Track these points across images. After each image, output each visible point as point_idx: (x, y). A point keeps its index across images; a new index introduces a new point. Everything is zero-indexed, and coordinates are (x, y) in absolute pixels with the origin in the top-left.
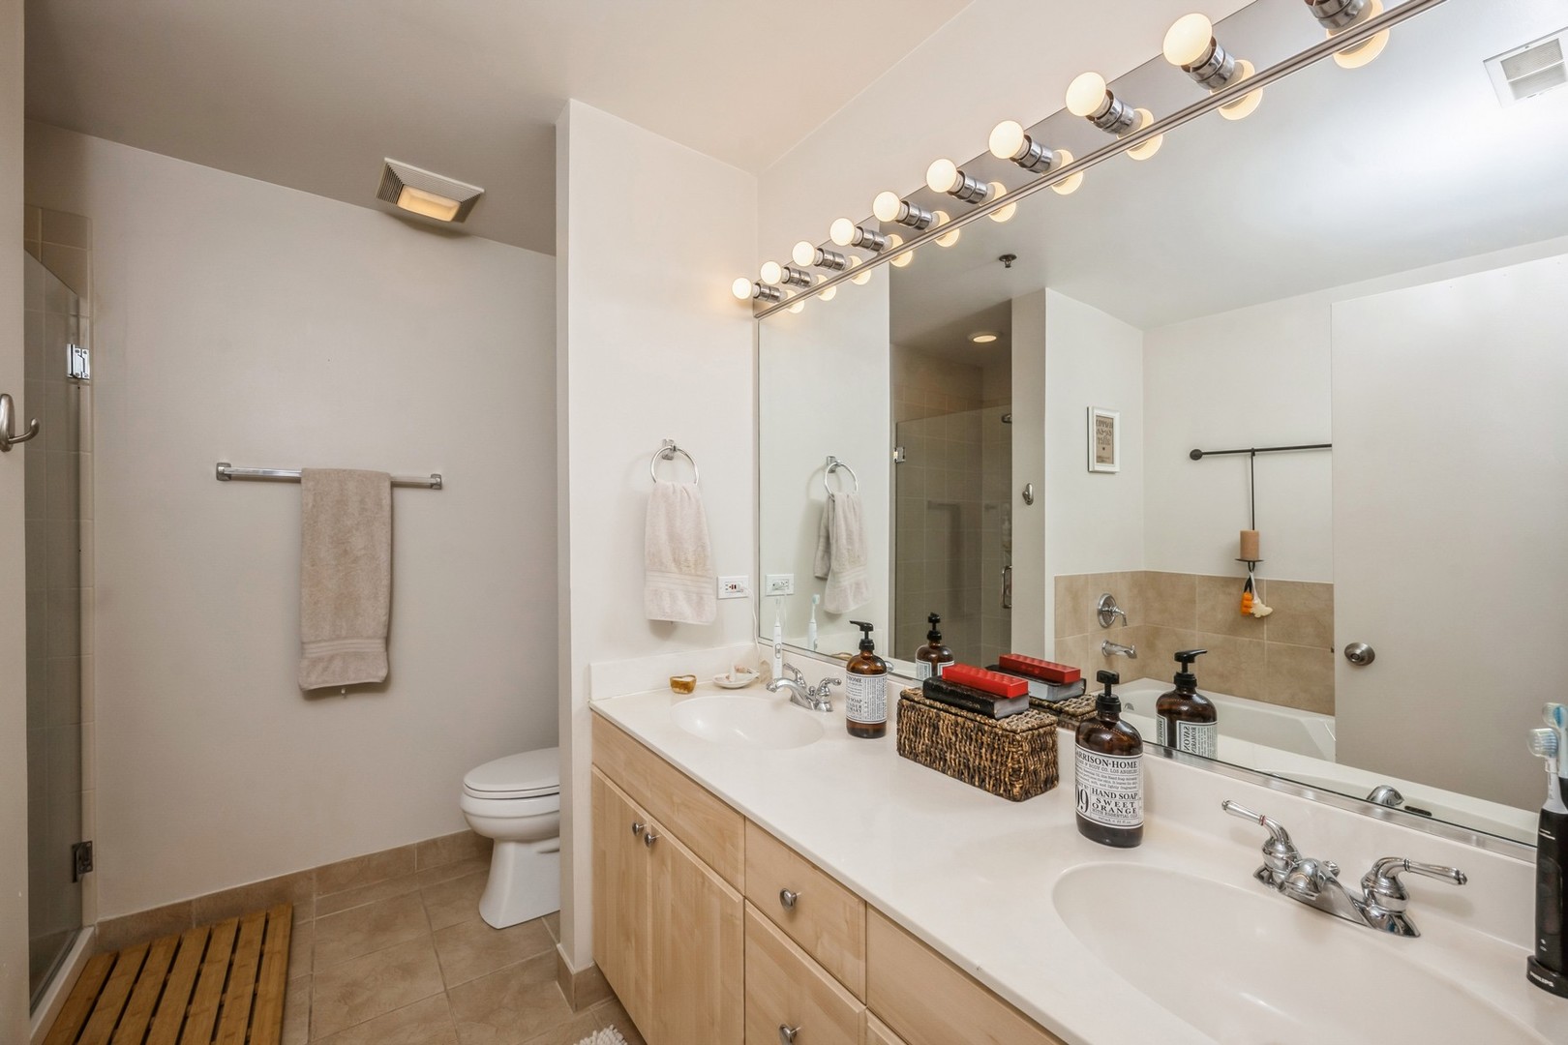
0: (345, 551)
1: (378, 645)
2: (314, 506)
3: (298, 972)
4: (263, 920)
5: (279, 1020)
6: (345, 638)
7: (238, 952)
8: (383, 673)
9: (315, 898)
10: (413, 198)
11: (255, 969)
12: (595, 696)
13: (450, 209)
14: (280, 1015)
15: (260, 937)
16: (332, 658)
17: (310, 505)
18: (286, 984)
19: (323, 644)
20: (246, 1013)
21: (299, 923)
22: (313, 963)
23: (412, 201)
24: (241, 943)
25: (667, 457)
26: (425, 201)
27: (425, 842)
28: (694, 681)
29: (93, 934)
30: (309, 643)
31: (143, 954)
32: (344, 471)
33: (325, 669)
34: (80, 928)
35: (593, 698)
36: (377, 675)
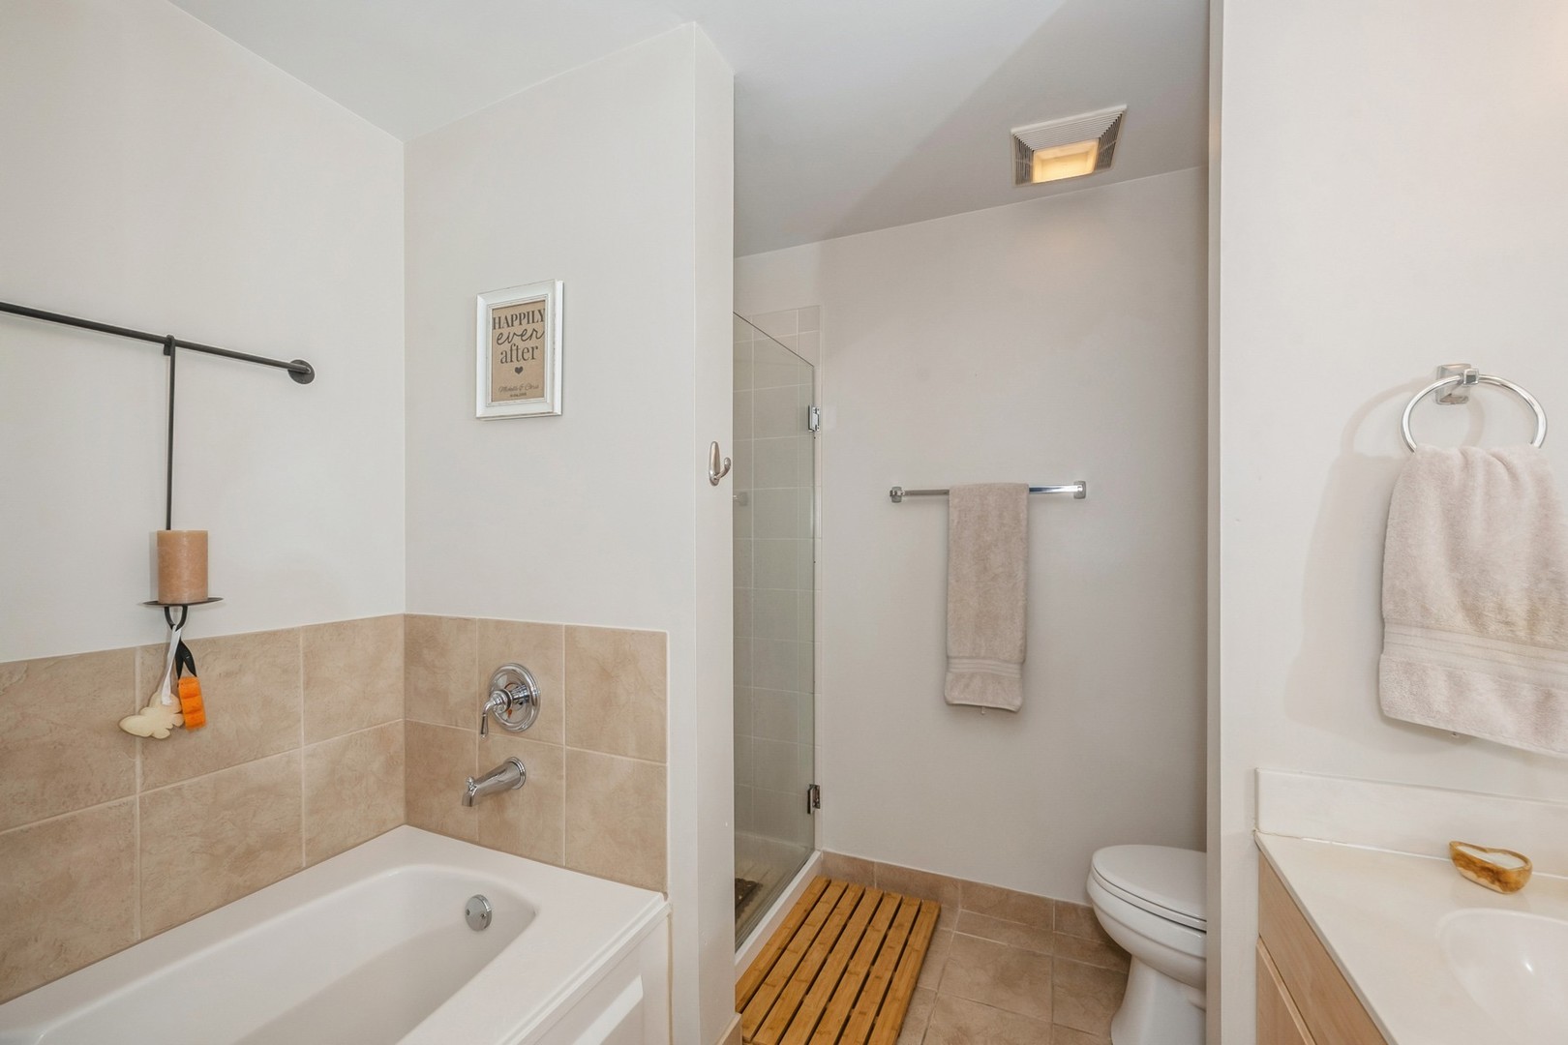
0: (985, 568)
1: (1013, 670)
2: (958, 522)
3: (929, 982)
4: (916, 908)
5: (897, 1027)
6: (984, 658)
7: (892, 929)
8: (1018, 702)
9: (960, 910)
10: (1044, 162)
11: (897, 957)
12: (1265, 824)
13: (1086, 154)
14: (899, 1022)
15: (910, 925)
16: (972, 676)
17: (956, 521)
18: (914, 989)
19: (965, 661)
20: (879, 1000)
21: (941, 928)
22: (941, 979)
23: (1048, 170)
24: (895, 924)
25: (1448, 399)
26: (1058, 159)
27: (1064, 903)
28: (1525, 872)
29: (820, 857)
30: (955, 658)
31: (842, 891)
32: (985, 485)
33: (967, 686)
34: (813, 849)
35: (1262, 826)
36: (1014, 703)
